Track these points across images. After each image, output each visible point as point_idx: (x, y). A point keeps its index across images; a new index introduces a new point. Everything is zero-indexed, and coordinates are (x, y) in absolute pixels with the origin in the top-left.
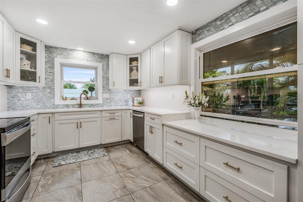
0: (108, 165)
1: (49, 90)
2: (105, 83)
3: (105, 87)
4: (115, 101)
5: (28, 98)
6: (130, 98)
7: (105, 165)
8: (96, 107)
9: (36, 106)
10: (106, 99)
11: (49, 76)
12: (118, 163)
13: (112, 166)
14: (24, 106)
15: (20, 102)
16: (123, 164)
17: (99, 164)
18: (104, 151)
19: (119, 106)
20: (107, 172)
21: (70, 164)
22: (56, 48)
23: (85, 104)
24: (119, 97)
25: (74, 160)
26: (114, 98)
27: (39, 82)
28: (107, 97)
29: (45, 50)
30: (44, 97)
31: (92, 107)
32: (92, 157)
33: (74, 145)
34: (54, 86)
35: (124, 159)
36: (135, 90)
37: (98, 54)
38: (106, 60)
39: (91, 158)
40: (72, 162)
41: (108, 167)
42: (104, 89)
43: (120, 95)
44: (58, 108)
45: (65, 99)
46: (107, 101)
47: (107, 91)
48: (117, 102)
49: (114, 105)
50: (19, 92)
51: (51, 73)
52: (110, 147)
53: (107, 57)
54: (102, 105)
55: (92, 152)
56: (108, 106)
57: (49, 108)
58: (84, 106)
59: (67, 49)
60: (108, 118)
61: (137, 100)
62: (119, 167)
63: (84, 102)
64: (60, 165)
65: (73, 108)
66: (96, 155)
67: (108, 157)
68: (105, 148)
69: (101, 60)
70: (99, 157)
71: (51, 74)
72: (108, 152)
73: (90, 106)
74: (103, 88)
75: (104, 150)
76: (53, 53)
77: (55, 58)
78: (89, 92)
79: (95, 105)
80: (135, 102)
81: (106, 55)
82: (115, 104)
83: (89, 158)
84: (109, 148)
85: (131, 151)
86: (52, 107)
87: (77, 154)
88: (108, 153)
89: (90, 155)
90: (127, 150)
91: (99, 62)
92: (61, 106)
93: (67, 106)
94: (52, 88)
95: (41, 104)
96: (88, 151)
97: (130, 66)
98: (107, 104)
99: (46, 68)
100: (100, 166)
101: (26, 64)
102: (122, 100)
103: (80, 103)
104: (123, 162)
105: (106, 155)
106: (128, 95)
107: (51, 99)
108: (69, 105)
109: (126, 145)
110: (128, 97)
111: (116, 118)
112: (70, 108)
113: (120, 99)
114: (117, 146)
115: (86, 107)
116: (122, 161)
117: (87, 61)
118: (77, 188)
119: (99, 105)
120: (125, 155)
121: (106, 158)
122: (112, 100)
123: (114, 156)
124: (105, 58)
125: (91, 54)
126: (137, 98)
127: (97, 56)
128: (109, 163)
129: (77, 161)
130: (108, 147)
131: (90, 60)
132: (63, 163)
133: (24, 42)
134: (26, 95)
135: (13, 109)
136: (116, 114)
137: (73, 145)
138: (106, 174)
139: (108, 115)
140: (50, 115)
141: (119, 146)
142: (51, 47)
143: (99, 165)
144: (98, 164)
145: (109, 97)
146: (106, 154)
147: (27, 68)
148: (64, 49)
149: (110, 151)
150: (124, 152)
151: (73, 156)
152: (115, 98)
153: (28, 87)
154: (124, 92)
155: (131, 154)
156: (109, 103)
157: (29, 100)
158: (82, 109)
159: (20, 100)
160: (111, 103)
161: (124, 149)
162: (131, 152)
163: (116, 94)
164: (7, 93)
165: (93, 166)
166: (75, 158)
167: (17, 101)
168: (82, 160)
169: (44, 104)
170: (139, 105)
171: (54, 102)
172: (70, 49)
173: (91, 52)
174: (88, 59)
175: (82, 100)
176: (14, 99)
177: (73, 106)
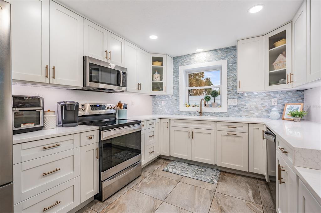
0: (205, 198)
1: (175, 98)
2: (232, 85)
3: (231, 91)
4: (246, 110)
5: (163, 105)
6: (276, 104)
7: (202, 196)
8: (219, 116)
9: (167, 112)
10: (233, 107)
11: (175, 85)
12: (219, 202)
13: (209, 202)
14: (161, 111)
15: (158, 108)
16: (225, 208)
17: (197, 191)
18: (215, 175)
19: (254, 117)
20: (195, 206)
21: (175, 174)
22: (180, 57)
23: (206, 112)
24: (255, 104)
25: (180, 172)
26: (245, 106)
27: (165, 91)
28: (234, 104)
29: (173, 62)
30: (172, 104)
31: (214, 116)
32: (197, 177)
33: (187, 156)
34: (179, 94)
35: (232, 203)
36: (287, 91)
37: (221, 50)
38: (233, 54)
39: (195, 178)
40: (177, 172)
41: (202, 200)
42: (229, 93)
43: (257, 100)
44: (182, 115)
45: (188, 106)
46: (234, 109)
47: (234, 96)
48: (251, 112)
49: (246, 116)
50: (158, 100)
51: (177, 81)
52: (229, 175)
53: (234, 49)
54: (227, 114)
55: (202, 170)
56: (236, 116)
57: (176, 114)
58: (205, 114)
59: (189, 54)
60: (226, 133)
61: (291, 109)
62: (215, 210)
63: (204, 109)
64: (167, 171)
65: (194, 115)
66: (202, 177)
67: (214, 186)
68: (222, 173)
69: (225, 55)
70: (205, 180)
71: (177, 83)
72: (221, 179)
73: (211, 114)
74: (228, 91)
75: (218, 174)
76: (178, 62)
77: (180, 67)
78: (212, 98)
79: (217, 114)
80: (287, 111)
81: (232, 47)
82: (247, 114)
83: (193, 177)
84: (226, 174)
85: (256, 195)
86: (178, 113)
87: (188, 166)
88: (218, 181)
89: (197, 173)
90: (251, 192)
91: (223, 59)
92: (185, 113)
93: (189, 113)
94: (178, 95)
95: (170, 110)
96: (199, 168)
97: (269, 52)
98: (234, 113)
99: (173, 78)
100: (196, 193)
101: (157, 77)
102: (260, 108)
103: (200, 110)
104: (229, 206)
105: (213, 182)
106: (273, 100)
107: (177, 105)
108: (191, 113)
109: (256, 181)
110: (273, 104)
111: (238, 134)
112: (191, 115)
113: (256, 107)
114: (239, 177)
115: (208, 115)
116: (227, 204)
117: (208, 62)
118: (156, 204)
119: (222, 114)
120: (240, 197)
121: (211, 187)
122: (242, 109)
123: (224, 189)
124: (231, 52)
125: (213, 51)
126: (292, 106)
127: (219, 52)
128: (208, 195)
129: (182, 174)
130: (226, 172)
131: (211, 59)
132: (170, 170)
133: (155, 59)
134: (162, 102)
135: (155, 114)
136: (238, 129)
137: (185, 155)
138: (193, 209)
139: (225, 128)
140: (168, 121)
141: (243, 178)
142: (177, 57)
143: (195, 191)
144: (196, 189)
145: (237, 104)
146: (215, 181)
147: (157, 80)
148: (187, 55)
149: (224, 180)
150: (243, 191)
151: (182, 167)
152: (247, 105)
153: (163, 96)
154: (265, 95)
155: (253, 201)
156: (237, 111)
157: (163, 107)
158: (203, 118)
159: (158, 106)
160: (241, 112)
161: (248, 186)
162: (254, 198)
163: (249, 99)
164: (152, 102)
165: (189, 188)
166: (183, 169)
167: (157, 107)
168: (186, 175)
169: (172, 110)
170: (292, 118)
171: (179, 109)
172: (192, 54)
173: (213, 50)
174: (210, 59)
175: (202, 107)
176: (156, 106)
177: (195, 113)
